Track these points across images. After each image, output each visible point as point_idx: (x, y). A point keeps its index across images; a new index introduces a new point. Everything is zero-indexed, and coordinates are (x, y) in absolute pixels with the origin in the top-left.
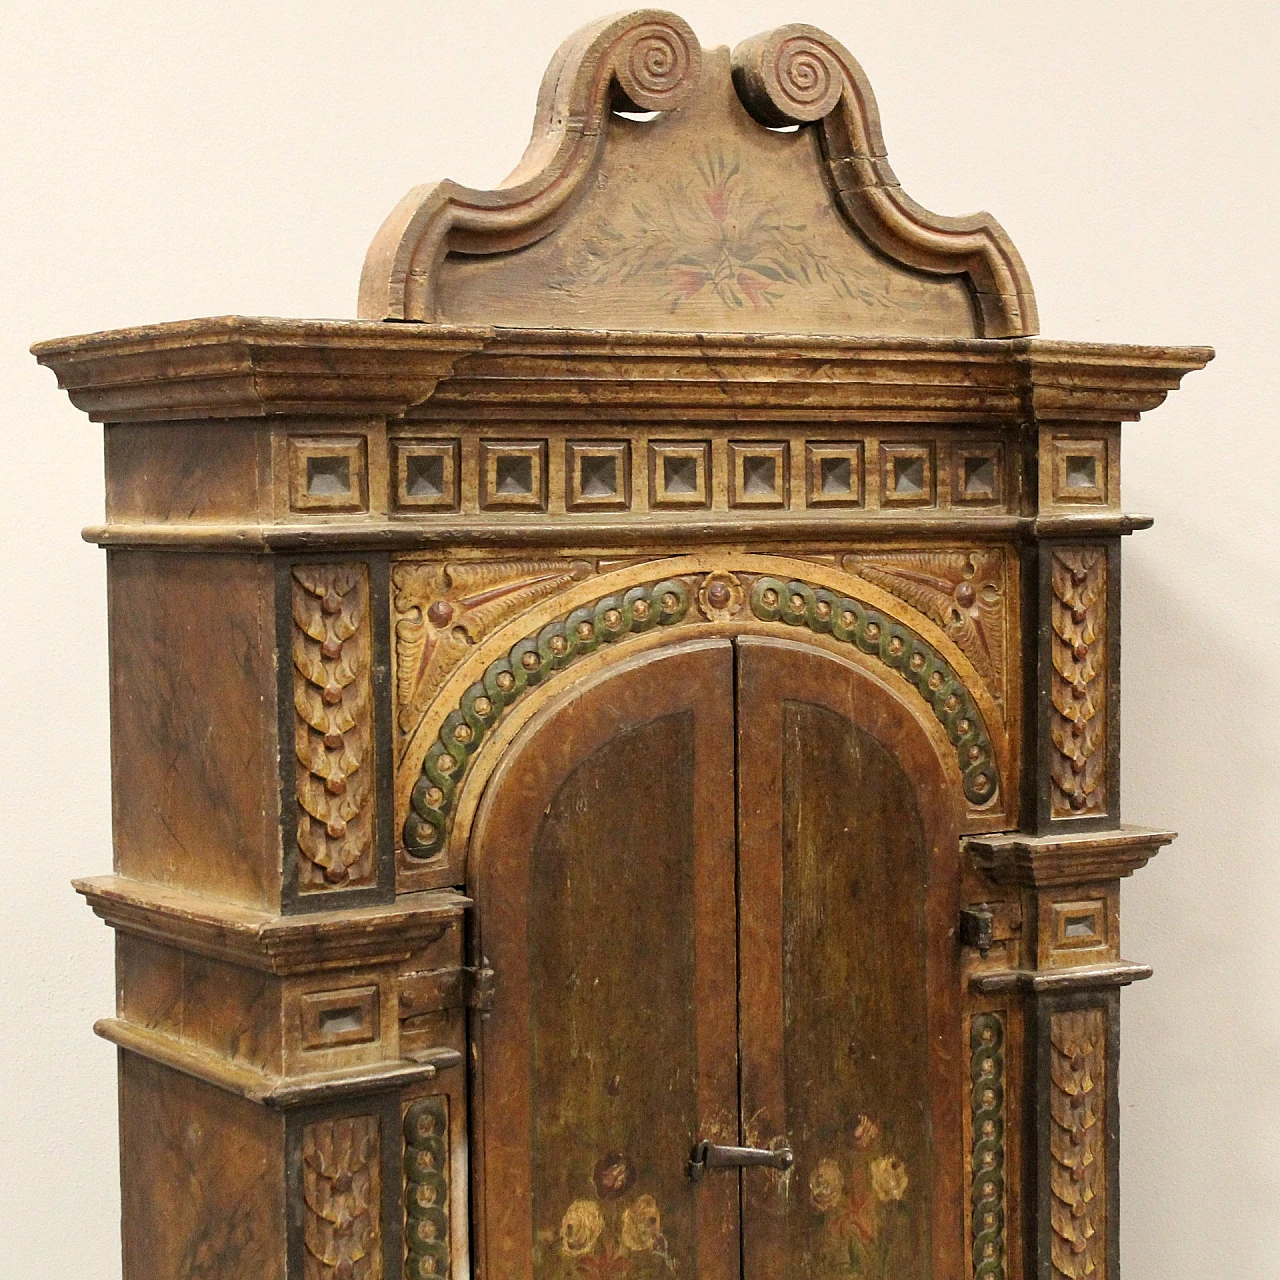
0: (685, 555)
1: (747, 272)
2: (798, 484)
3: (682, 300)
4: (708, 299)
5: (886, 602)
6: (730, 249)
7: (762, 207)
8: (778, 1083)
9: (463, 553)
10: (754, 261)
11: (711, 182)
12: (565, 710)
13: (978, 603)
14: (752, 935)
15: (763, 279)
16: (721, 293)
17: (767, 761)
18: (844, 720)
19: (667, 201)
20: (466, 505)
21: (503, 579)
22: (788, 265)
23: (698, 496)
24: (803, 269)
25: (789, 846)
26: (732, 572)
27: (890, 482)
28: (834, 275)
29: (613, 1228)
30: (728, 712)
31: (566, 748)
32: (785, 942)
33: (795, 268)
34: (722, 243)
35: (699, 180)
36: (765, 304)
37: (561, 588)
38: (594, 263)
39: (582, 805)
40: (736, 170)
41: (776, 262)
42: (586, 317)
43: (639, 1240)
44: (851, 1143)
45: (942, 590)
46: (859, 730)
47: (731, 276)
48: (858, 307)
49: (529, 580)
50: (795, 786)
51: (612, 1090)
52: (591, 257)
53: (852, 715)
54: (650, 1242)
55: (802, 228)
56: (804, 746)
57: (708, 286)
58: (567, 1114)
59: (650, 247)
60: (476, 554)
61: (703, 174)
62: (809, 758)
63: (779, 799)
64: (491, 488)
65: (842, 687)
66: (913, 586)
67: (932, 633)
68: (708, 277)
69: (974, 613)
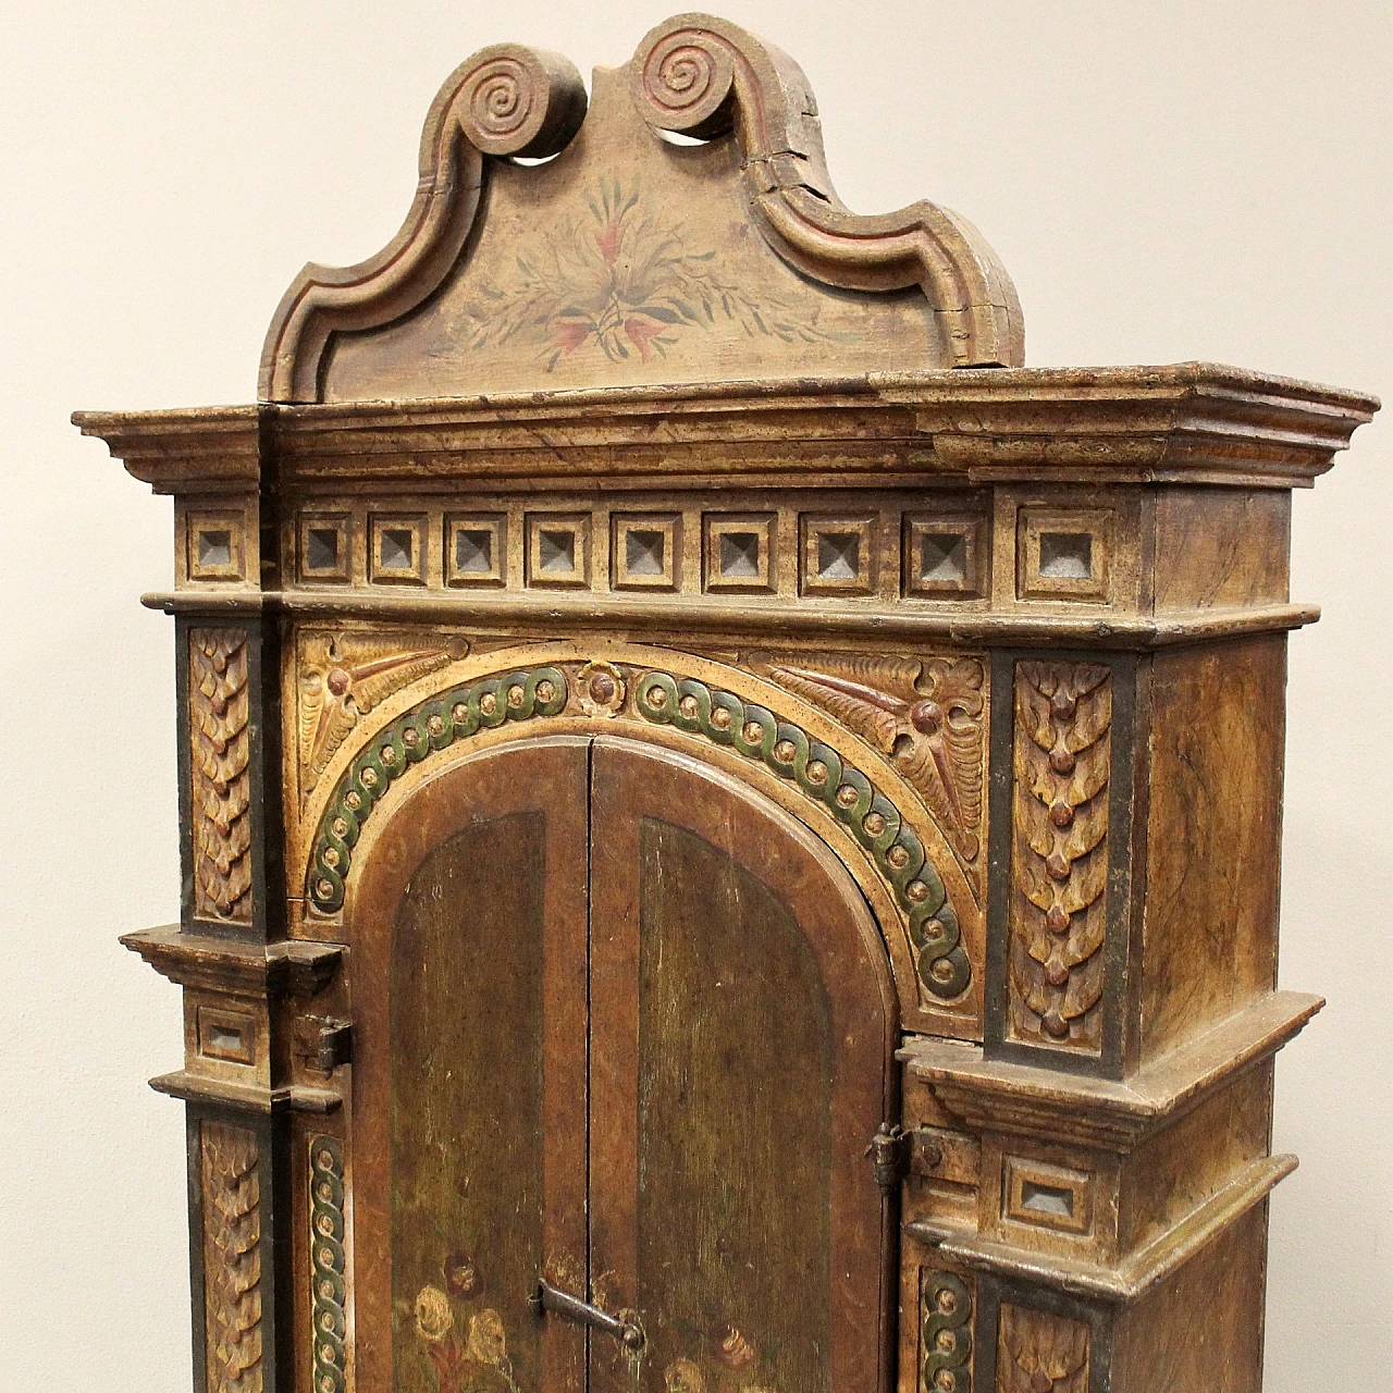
0: (560, 640)
1: (638, 317)
2: (691, 564)
3: (562, 357)
4: (591, 352)
5: (803, 715)
6: (620, 294)
7: (662, 239)
8: (629, 1249)
9: (351, 624)
10: (647, 304)
11: (604, 217)
12: (423, 791)
13: (943, 731)
14: (602, 1075)
15: (657, 323)
16: (605, 345)
17: (622, 885)
18: (718, 851)
19: (554, 248)
20: (356, 578)
21: (389, 653)
22: (689, 303)
23: (577, 576)
24: (707, 308)
25: (647, 986)
26: (614, 663)
27: (813, 563)
28: (745, 309)
29: (461, 1328)
30: (581, 820)
31: (424, 830)
32: (640, 1094)
33: (696, 305)
34: (611, 287)
35: (592, 217)
36: (654, 351)
37: (440, 666)
38: (475, 325)
39: (437, 891)
40: (634, 200)
41: (672, 301)
42: (462, 384)
43: (484, 1351)
44: (718, 1353)
45: (885, 707)
46: (739, 868)
47: (620, 322)
48: (772, 345)
49: (409, 655)
50: (656, 916)
51: (462, 1190)
52: (472, 320)
53: (731, 849)
54: (496, 1360)
55: (709, 256)
56: (667, 874)
57: (592, 338)
58: (422, 1197)
59: (533, 302)
60: (364, 626)
61: (596, 212)
62: (673, 890)
63: (635, 930)
64: (377, 562)
65: (716, 812)
66: (845, 697)
67: (869, 761)
68: (592, 327)
69: (935, 741)
